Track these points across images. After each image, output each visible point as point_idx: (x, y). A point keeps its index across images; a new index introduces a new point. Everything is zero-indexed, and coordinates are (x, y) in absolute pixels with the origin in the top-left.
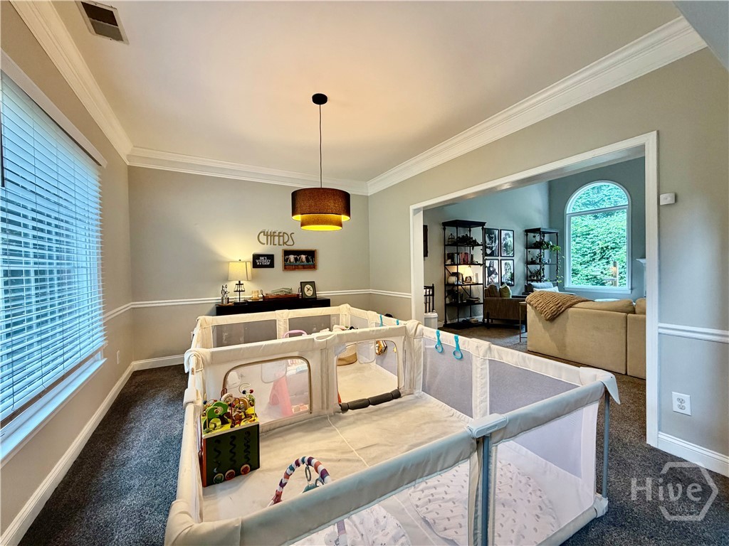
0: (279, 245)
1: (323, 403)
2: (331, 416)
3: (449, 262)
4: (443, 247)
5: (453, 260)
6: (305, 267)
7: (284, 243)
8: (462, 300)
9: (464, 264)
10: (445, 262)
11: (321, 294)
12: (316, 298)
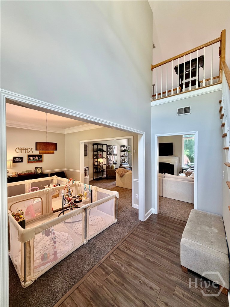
0: (26, 153)
1: (47, 211)
2: (50, 215)
3: (95, 157)
4: (93, 152)
5: (96, 157)
6: (37, 162)
7: (28, 152)
8: (99, 170)
9: (100, 158)
10: (94, 157)
11: (45, 171)
12: (42, 173)
